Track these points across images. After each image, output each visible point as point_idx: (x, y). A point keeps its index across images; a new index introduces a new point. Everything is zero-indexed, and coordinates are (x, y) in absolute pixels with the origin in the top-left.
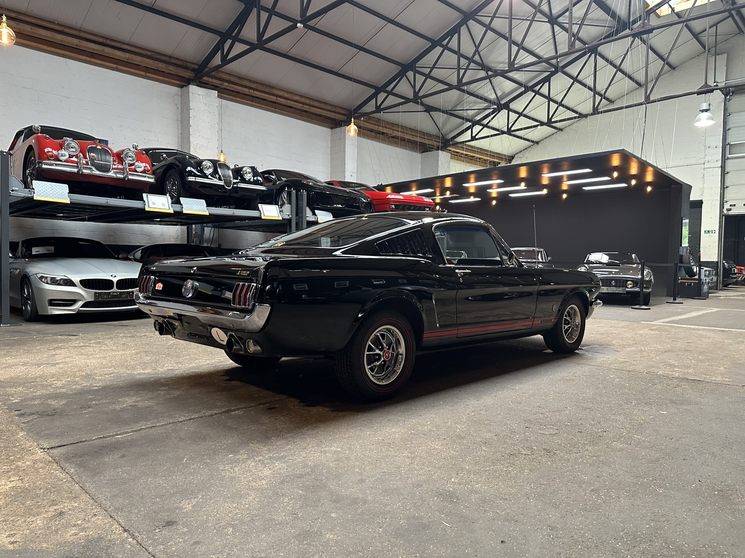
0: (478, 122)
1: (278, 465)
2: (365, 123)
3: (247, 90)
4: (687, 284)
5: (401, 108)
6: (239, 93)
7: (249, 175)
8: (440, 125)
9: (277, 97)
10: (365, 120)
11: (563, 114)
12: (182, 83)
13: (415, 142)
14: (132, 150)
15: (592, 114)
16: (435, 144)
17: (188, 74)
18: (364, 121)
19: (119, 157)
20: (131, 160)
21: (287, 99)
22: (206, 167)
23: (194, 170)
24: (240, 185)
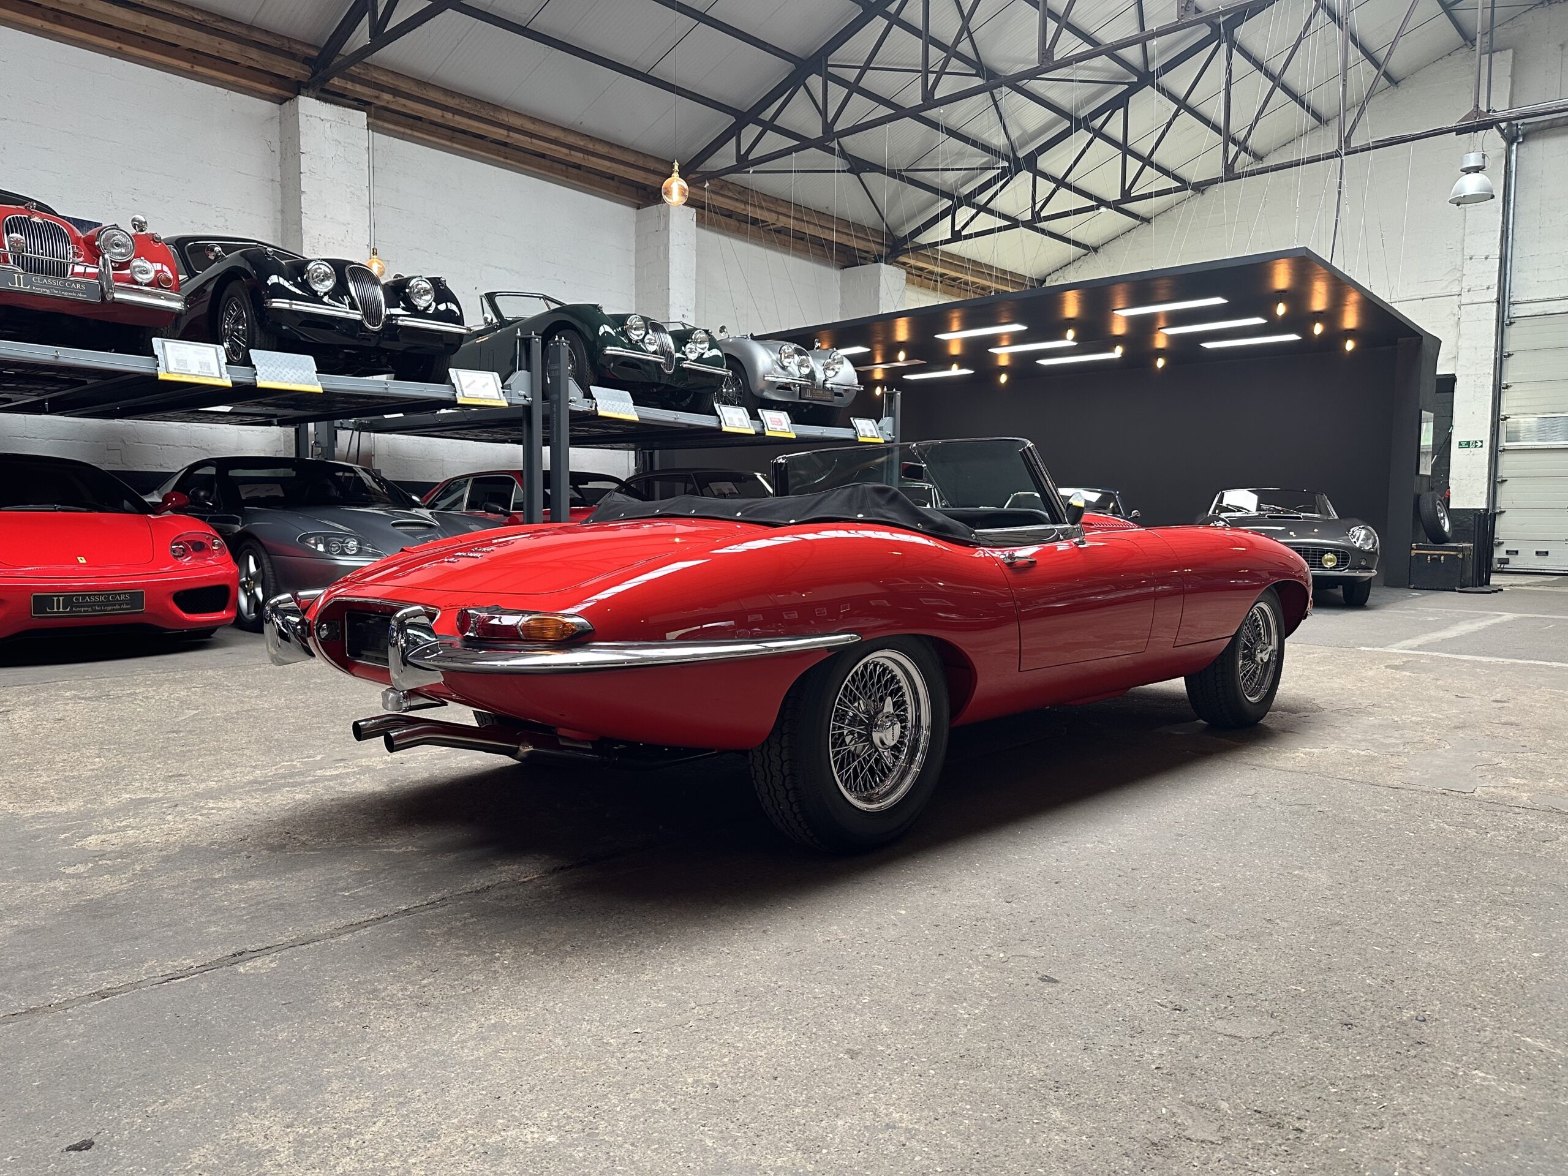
0: (967, 200)
2: (714, 196)
3: (439, 112)
6: (420, 119)
7: (426, 298)
8: (883, 204)
9: (508, 130)
10: (713, 188)
12: (282, 92)
13: (827, 244)
15: (1217, 181)
16: (873, 248)
17: (295, 71)
18: (710, 191)
19: (91, 246)
20: (121, 254)
21: (532, 135)
22: (317, 277)
23: (286, 284)
24: (402, 321)
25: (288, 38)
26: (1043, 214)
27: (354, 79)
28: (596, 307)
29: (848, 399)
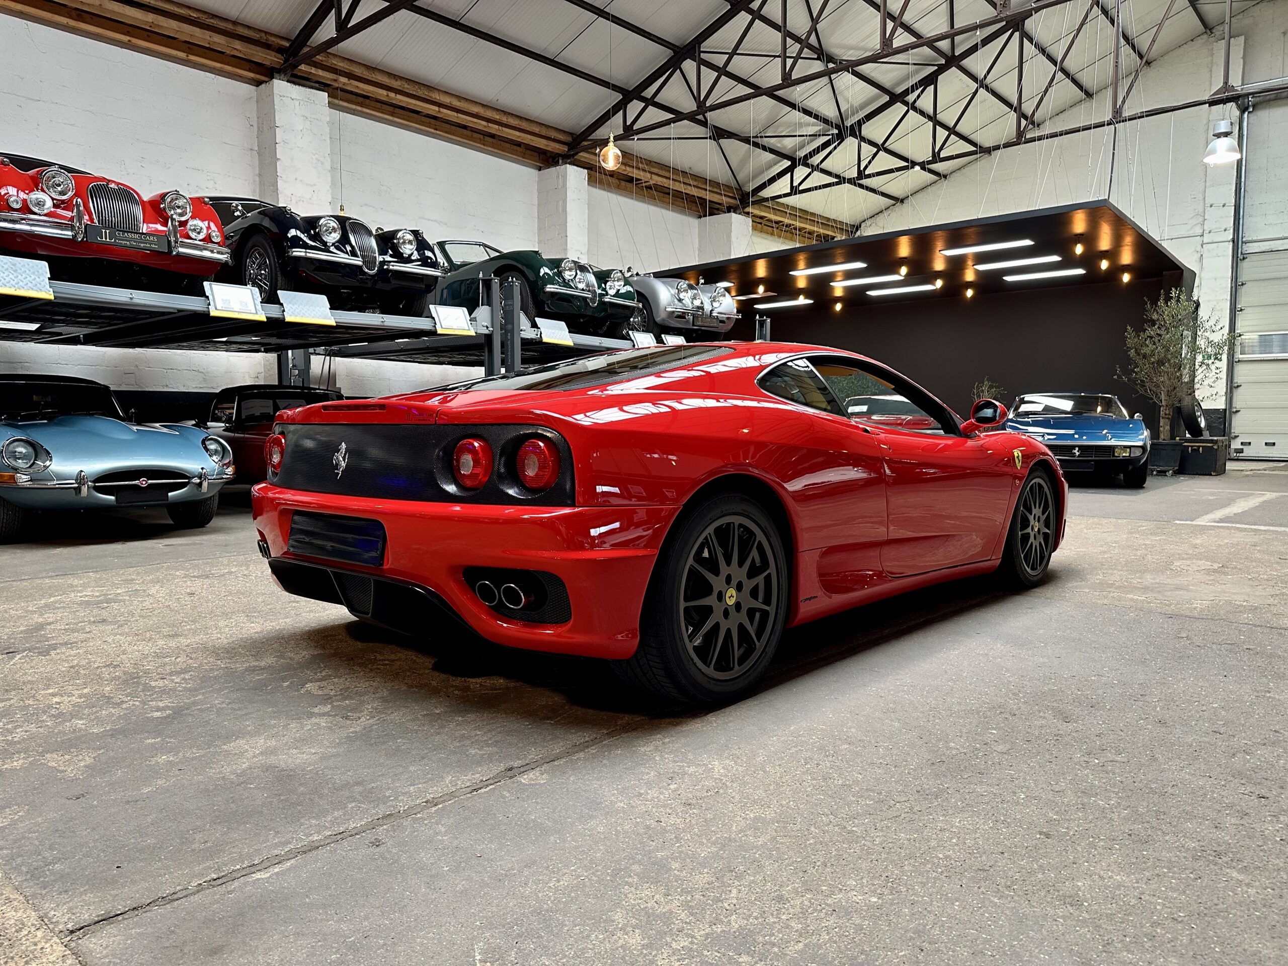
3: (384, 92)
6: (370, 98)
7: (408, 246)
8: (735, 163)
9: (439, 107)
11: (956, 146)
12: (259, 76)
16: (725, 200)
17: (269, 58)
21: (458, 111)
22: (327, 230)
23: (302, 236)
24: (393, 266)
25: (266, 33)
26: (867, 173)
27: (318, 66)
28: (536, 252)
29: (730, 326)
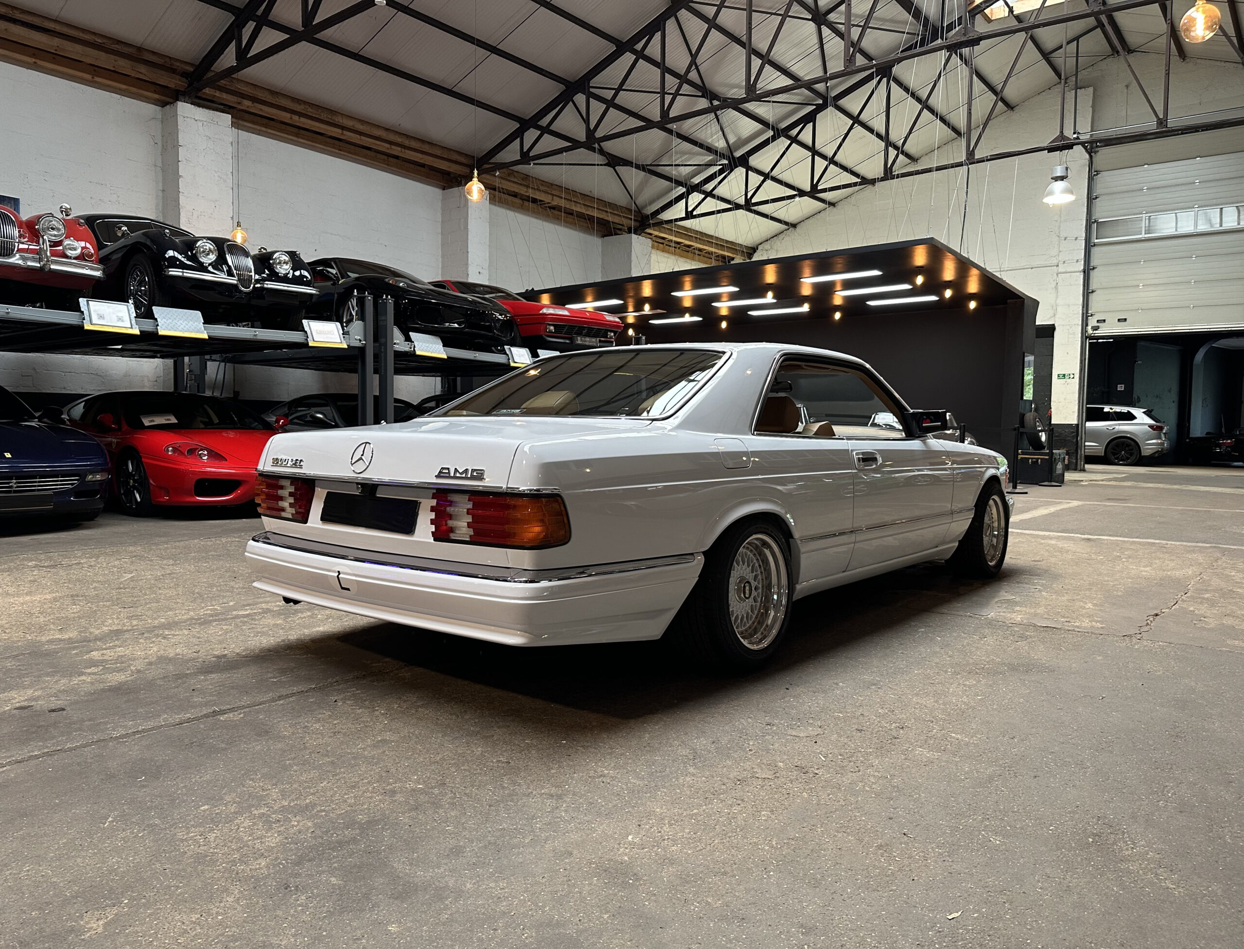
0: (697, 188)
1: (296, 823)
2: (503, 181)
3: (288, 115)
4: (1032, 462)
5: (564, 157)
6: (273, 120)
7: (285, 267)
8: (633, 189)
9: (342, 129)
10: (503, 175)
11: (835, 177)
12: (163, 98)
13: (591, 218)
14: (60, 216)
15: (883, 179)
16: (625, 222)
17: (173, 82)
18: (500, 177)
19: (32, 229)
20: (55, 236)
21: (361, 134)
22: (203, 252)
23: (180, 257)
24: (267, 284)
25: (170, 58)
27: (221, 89)
